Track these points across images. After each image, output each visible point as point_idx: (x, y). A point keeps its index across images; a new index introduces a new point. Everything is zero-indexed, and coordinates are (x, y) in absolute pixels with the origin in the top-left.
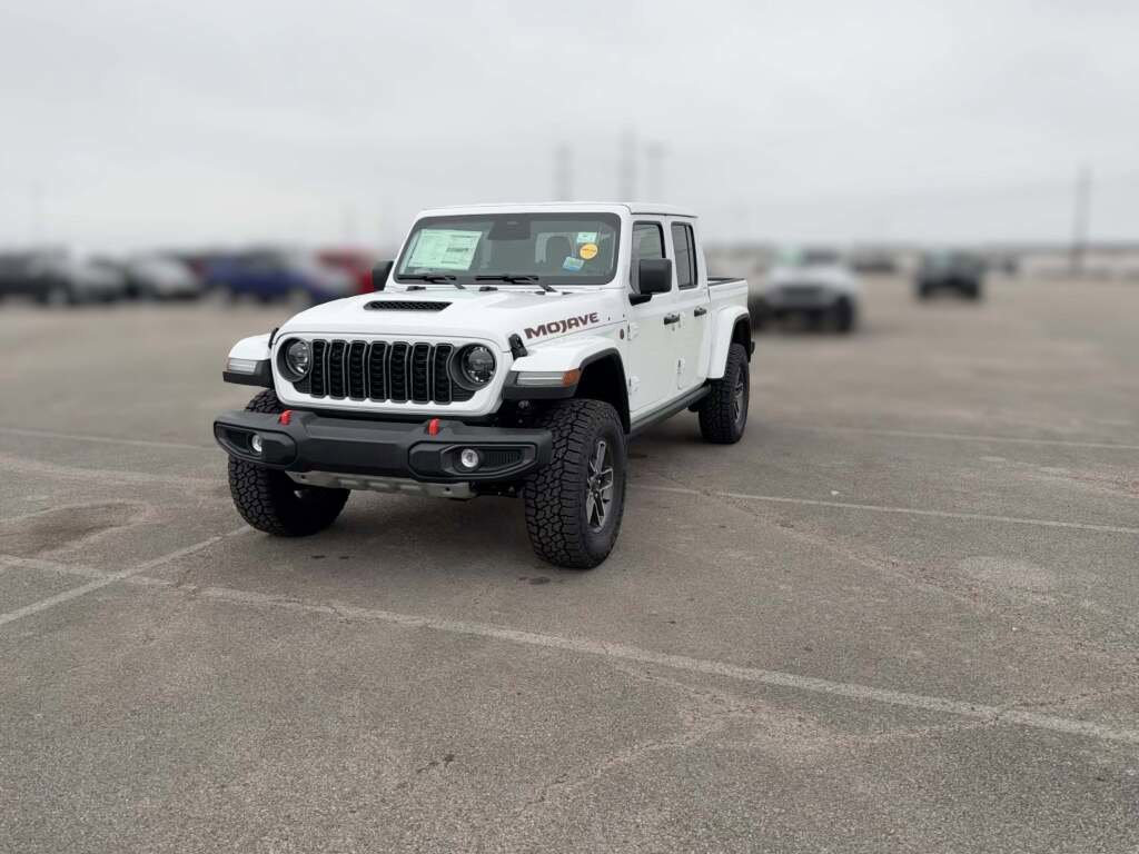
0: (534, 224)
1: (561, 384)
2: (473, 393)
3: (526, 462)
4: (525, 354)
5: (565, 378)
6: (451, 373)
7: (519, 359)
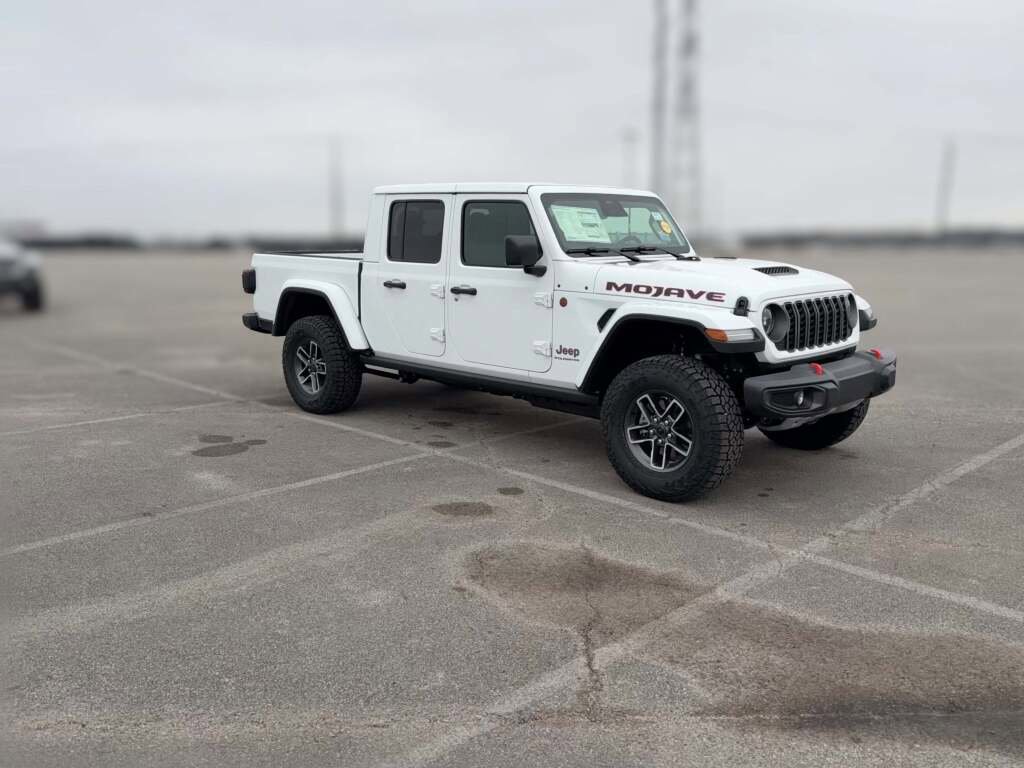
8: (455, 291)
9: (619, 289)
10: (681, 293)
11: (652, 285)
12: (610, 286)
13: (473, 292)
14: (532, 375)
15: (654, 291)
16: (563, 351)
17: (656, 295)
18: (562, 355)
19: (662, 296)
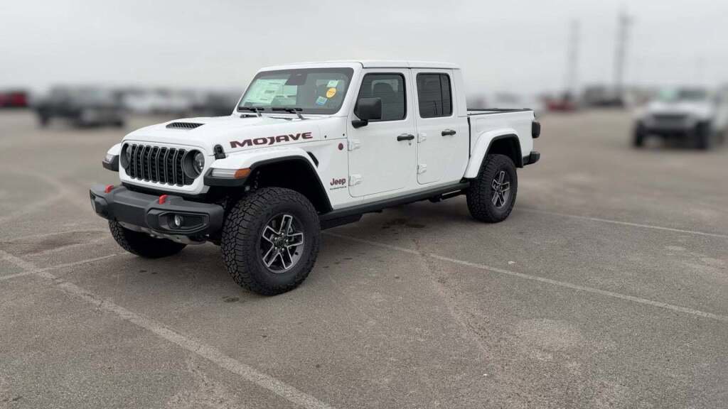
0: (309, 75)
1: (233, 177)
2: (193, 180)
3: (205, 224)
4: (224, 157)
5: (236, 173)
6: (185, 169)
7: (218, 160)
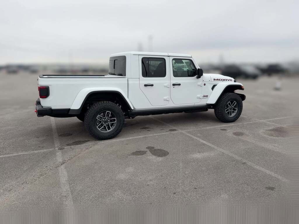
8: (174, 85)
9: (216, 80)
10: (227, 80)
11: (222, 79)
12: (214, 80)
13: (179, 85)
14: (195, 104)
15: (222, 80)
16: (204, 96)
17: (223, 81)
18: (204, 97)
19: (224, 81)
